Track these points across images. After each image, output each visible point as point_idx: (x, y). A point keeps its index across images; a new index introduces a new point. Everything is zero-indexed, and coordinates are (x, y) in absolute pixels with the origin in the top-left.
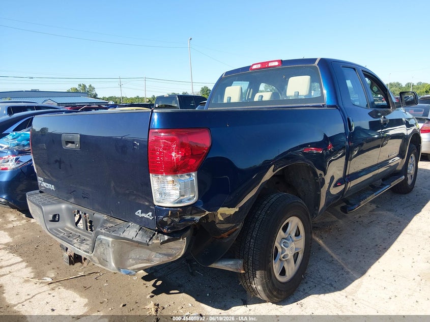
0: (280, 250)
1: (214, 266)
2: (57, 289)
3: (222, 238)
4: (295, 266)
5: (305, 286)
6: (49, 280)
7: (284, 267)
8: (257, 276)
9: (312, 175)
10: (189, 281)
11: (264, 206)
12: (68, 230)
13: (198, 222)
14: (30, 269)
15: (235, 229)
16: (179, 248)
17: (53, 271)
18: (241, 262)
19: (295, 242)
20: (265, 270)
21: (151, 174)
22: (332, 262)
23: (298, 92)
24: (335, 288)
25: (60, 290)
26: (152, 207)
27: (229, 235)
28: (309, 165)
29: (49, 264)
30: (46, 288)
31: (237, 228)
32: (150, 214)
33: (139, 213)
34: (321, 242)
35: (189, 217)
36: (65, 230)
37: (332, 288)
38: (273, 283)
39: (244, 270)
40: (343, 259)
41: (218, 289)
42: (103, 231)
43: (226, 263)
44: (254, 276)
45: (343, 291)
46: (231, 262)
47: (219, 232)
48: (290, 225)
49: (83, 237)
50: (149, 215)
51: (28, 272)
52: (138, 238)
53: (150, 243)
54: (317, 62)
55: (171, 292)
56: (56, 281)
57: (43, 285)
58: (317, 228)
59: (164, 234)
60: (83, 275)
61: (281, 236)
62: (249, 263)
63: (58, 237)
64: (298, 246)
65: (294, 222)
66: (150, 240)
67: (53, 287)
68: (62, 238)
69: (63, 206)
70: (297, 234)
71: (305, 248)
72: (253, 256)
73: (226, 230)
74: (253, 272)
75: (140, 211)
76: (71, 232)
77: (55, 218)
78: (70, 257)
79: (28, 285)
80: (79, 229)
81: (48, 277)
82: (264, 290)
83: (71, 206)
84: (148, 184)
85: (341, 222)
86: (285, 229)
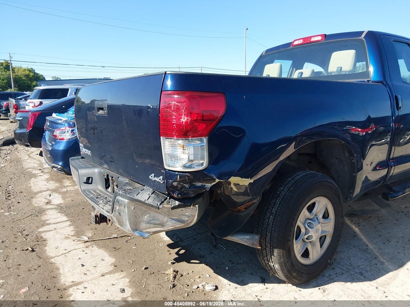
0: (303, 230)
1: (229, 238)
2: (90, 247)
3: (239, 211)
4: (321, 250)
5: (332, 272)
6: (86, 239)
7: (307, 248)
8: (275, 254)
9: (347, 155)
10: (211, 253)
11: (287, 182)
12: (98, 191)
13: (208, 190)
14: (72, 228)
15: (252, 202)
16: (191, 215)
17: (91, 231)
18: (257, 237)
19: (323, 225)
20: (283, 249)
21: (161, 137)
22: (366, 250)
23: (341, 68)
24: (365, 277)
25: (93, 249)
26: (163, 171)
27: (246, 209)
28: (343, 142)
29: (89, 225)
30: (82, 245)
31: (254, 201)
32: (161, 177)
33: (152, 177)
34: (356, 229)
35: (199, 184)
36: (95, 192)
37: (362, 277)
38: (292, 263)
39: (261, 245)
40: (380, 249)
41: (238, 264)
42: (121, 192)
43: (242, 237)
44: (272, 254)
45: (374, 281)
46: (248, 237)
47: (235, 204)
48: (316, 205)
49: (109, 198)
50: (160, 179)
51: (70, 230)
52: (150, 201)
53: (161, 207)
54: (363, 35)
55: (192, 261)
56: (91, 240)
57: (80, 243)
58: (355, 215)
59: (176, 199)
60: (115, 237)
61: (305, 216)
62: (267, 240)
63: (88, 198)
64: (325, 229)
65: (322, 204)
66: (160, 204)
67: (88, 245)
68: (92, 199)
69: (96, 170)
70: (326, 216)
71: (334, 232)
72: (271, 233)
73: (243, 203)
74: (270, 249)
75: (153, 175)
76: (101, 194)
77: (89, 181)
78: (96, 216)
79: (67, 241)
80: (108, 192)
81: (86, 236)
82: (282, 270)
83: (102, 170)
84: (158, 148)
85: (383, 211)
86: (311, 209)
